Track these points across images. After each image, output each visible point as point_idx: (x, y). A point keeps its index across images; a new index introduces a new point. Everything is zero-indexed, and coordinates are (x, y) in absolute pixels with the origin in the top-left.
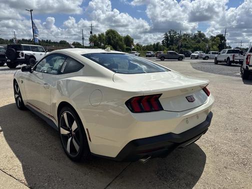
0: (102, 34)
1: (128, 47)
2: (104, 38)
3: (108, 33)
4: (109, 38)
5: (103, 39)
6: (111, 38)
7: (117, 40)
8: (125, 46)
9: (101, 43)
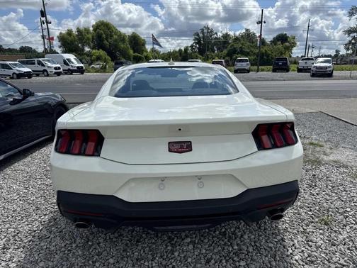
0: (87, 30)
1: (136, 54)
2: (90, 36)
3: (97, 27)
4: (99, 36)
5: (88, 39)
6: (104, 36)
7: (116, 40)
8: (131, 52)
9: (83, 45)
